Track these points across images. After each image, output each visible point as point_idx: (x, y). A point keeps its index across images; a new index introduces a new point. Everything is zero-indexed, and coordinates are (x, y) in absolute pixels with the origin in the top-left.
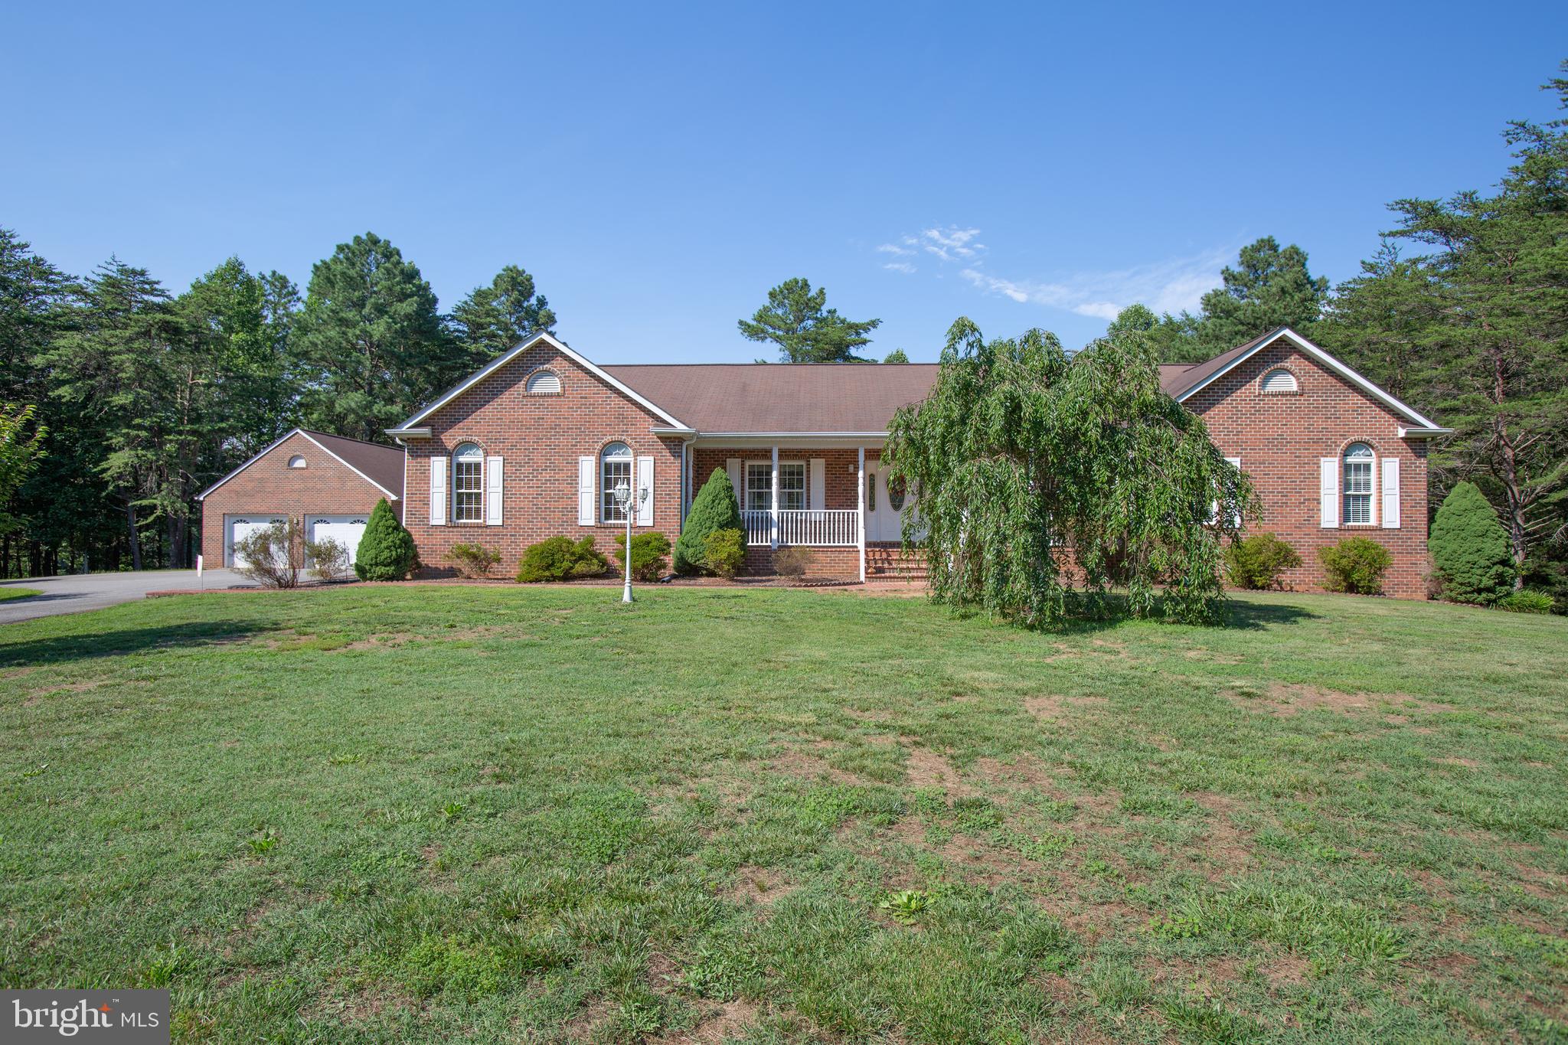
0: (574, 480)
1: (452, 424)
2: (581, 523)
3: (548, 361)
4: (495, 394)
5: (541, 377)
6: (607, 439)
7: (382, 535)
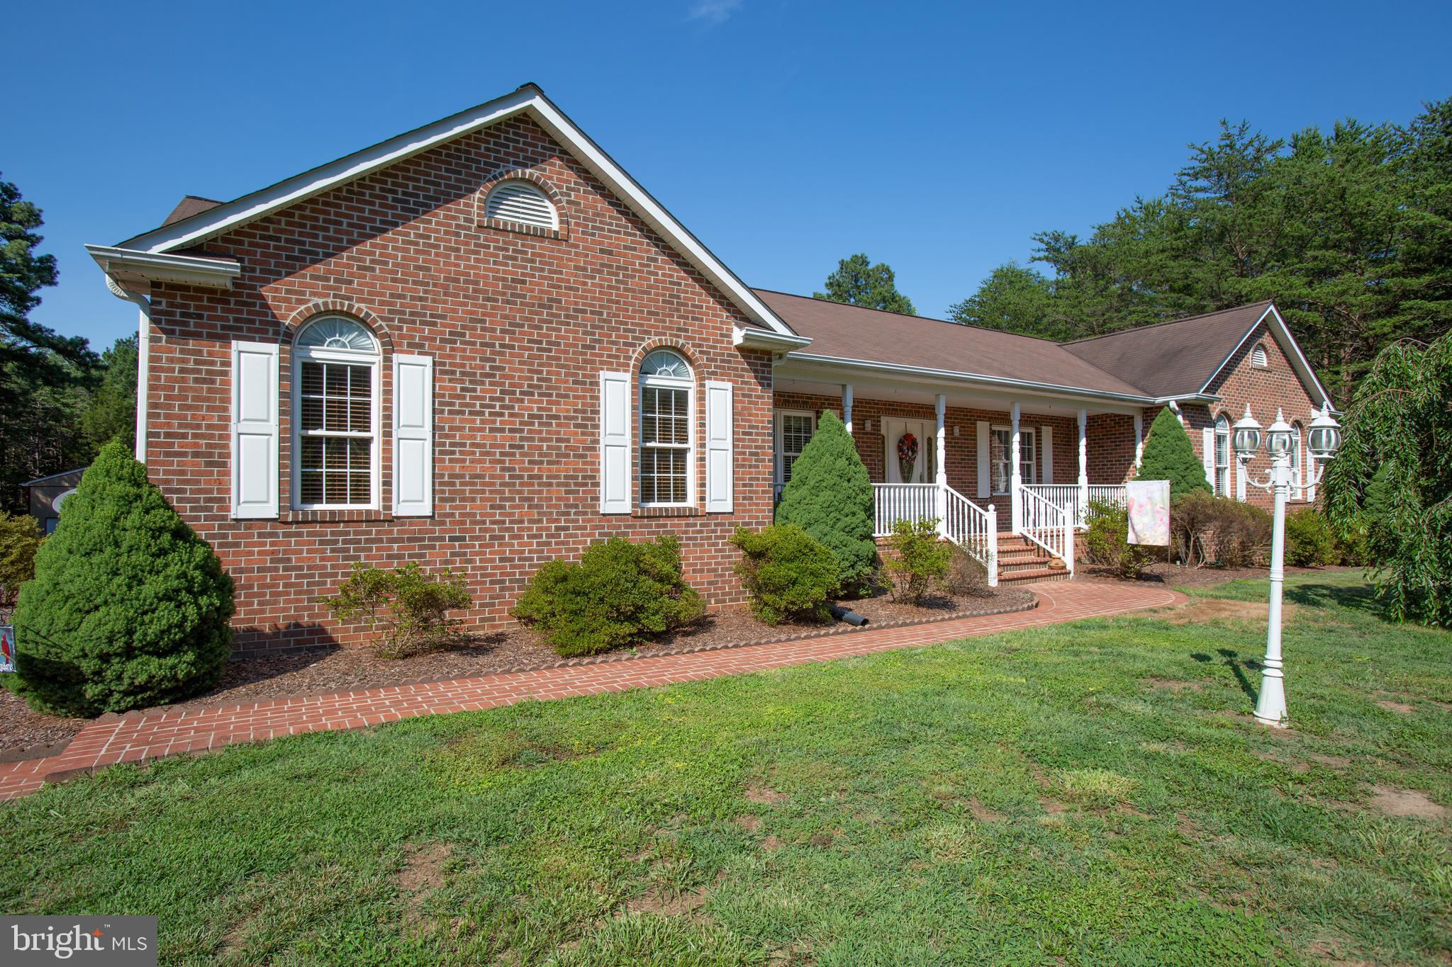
0: (589, 417)
1: (294, 263)
2: (605, 508)
3: (533, 162)
4: (413, 208)
5: (515, 192)
6: (652, 341)
7: (140, 558)
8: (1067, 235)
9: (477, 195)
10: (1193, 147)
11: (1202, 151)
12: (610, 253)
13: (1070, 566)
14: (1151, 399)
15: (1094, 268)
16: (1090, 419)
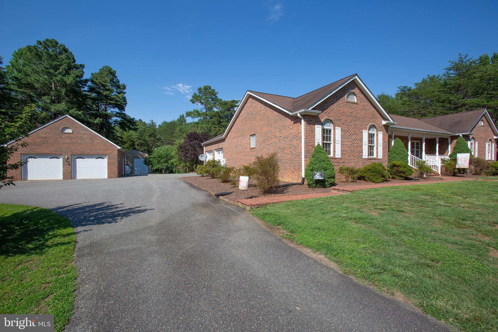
8: (408, 87)
9: (346, 96)
10: (450, 61)
11: (453, 63)
12: (364, 106)
13: (440, 173)
14: (454, 134)
15: (416, 96)
16: (439, 138)
